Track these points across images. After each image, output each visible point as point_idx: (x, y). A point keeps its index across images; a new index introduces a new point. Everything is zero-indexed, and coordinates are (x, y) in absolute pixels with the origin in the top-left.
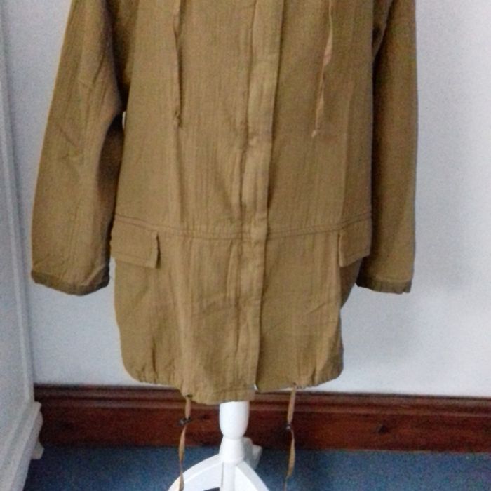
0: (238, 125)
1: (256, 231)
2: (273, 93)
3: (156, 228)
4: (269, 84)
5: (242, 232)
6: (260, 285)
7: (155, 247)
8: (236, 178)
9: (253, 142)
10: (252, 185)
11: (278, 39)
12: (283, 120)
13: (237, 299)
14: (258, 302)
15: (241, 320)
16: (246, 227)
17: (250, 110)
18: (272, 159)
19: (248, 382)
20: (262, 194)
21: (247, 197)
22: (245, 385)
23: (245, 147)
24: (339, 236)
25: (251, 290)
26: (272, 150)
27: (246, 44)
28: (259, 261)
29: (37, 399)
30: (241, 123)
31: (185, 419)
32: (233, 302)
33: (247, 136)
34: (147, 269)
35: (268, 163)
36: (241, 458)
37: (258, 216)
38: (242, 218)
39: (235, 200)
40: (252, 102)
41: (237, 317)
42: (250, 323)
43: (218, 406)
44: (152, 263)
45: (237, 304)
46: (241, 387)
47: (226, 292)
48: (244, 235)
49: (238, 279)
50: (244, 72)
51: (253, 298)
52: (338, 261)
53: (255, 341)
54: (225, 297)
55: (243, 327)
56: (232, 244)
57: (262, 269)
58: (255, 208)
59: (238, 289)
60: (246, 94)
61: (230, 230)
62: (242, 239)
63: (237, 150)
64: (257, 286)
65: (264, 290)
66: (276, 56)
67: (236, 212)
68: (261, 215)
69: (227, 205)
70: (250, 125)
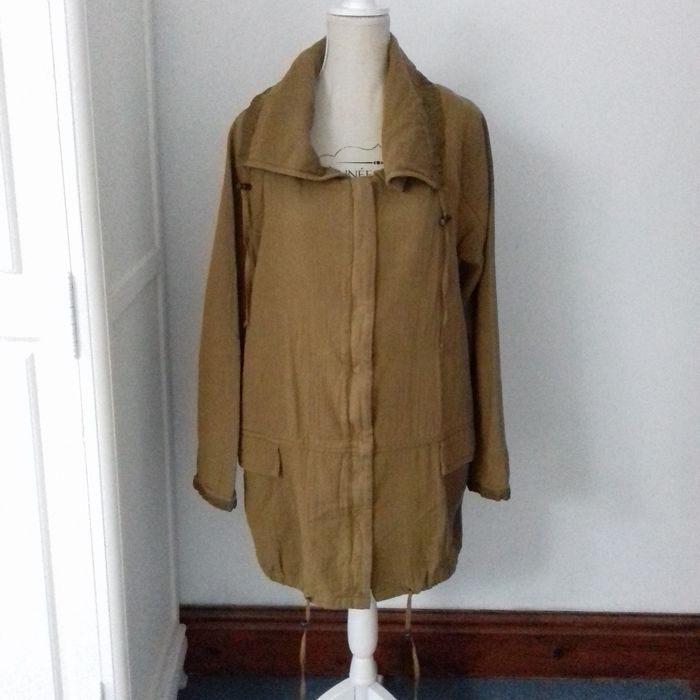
0: (343, 356)
1: (364, 447)
2: (371, 330)
3: (277, 441)
4: (367, 323)
5: (351, 447)
6: (370, 495)
7: (277, 458)
8: (343, 399)
9: (357, 370)
10: (357, 406)
11: (372, 288)
12: (380, 351)
13: (350, 507)
14: (370, 511)
15: (355, 529)
16: (355, 443)
17: (353, 345)
18: (373, 383)
19: (364, 591)
20: (366, 415)
21: (353, 416)
22: (361, 593)
23: (350, 373)
24: (440, 447)
25: (362, 499)
26: (373, 377)
27: (346, 293)
28: (367, 472)
29: (182, 620)
30: (346, 355)
31: (306, 621)
32: (346, 511)
33: (351, 366)
34: (271, 479)
35: (370, 387)
36: (373, 679)
37: (365, 433)
38: (351, 435)
39: (343, 418)
40: (353, 338)
41: (352, 525)
42: (363, 532)
43: (346, 611)
44: (275, 472)
45: (350, 513)
46: (356, 595)
47: (338, 502)
48: (354, 450)
49: (350, 490)
50: (346, 314)
51: (365, 507)
52: (440, 469)
53: (368, 549)
54: (338, 507)
55: (357, 536)
56: (342, 457)
57: (371, 480)
58: (362, 427)
59: (350, 500)
60: (349, 332)
61: (340, 445)
62: (351, 453)
63: (342, 376)
64: (367, 495)
65: (374, 500)
66: (371, 301)
67: (345, 429)
68: (367, 432)
69: (337, 424)
70: (354, 356)
